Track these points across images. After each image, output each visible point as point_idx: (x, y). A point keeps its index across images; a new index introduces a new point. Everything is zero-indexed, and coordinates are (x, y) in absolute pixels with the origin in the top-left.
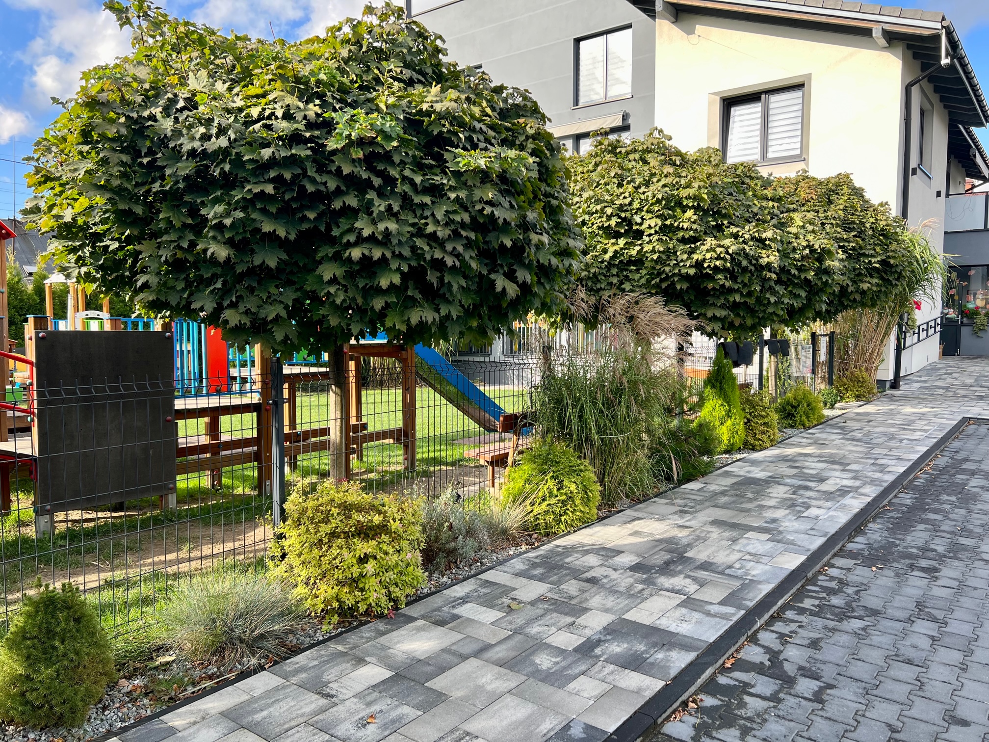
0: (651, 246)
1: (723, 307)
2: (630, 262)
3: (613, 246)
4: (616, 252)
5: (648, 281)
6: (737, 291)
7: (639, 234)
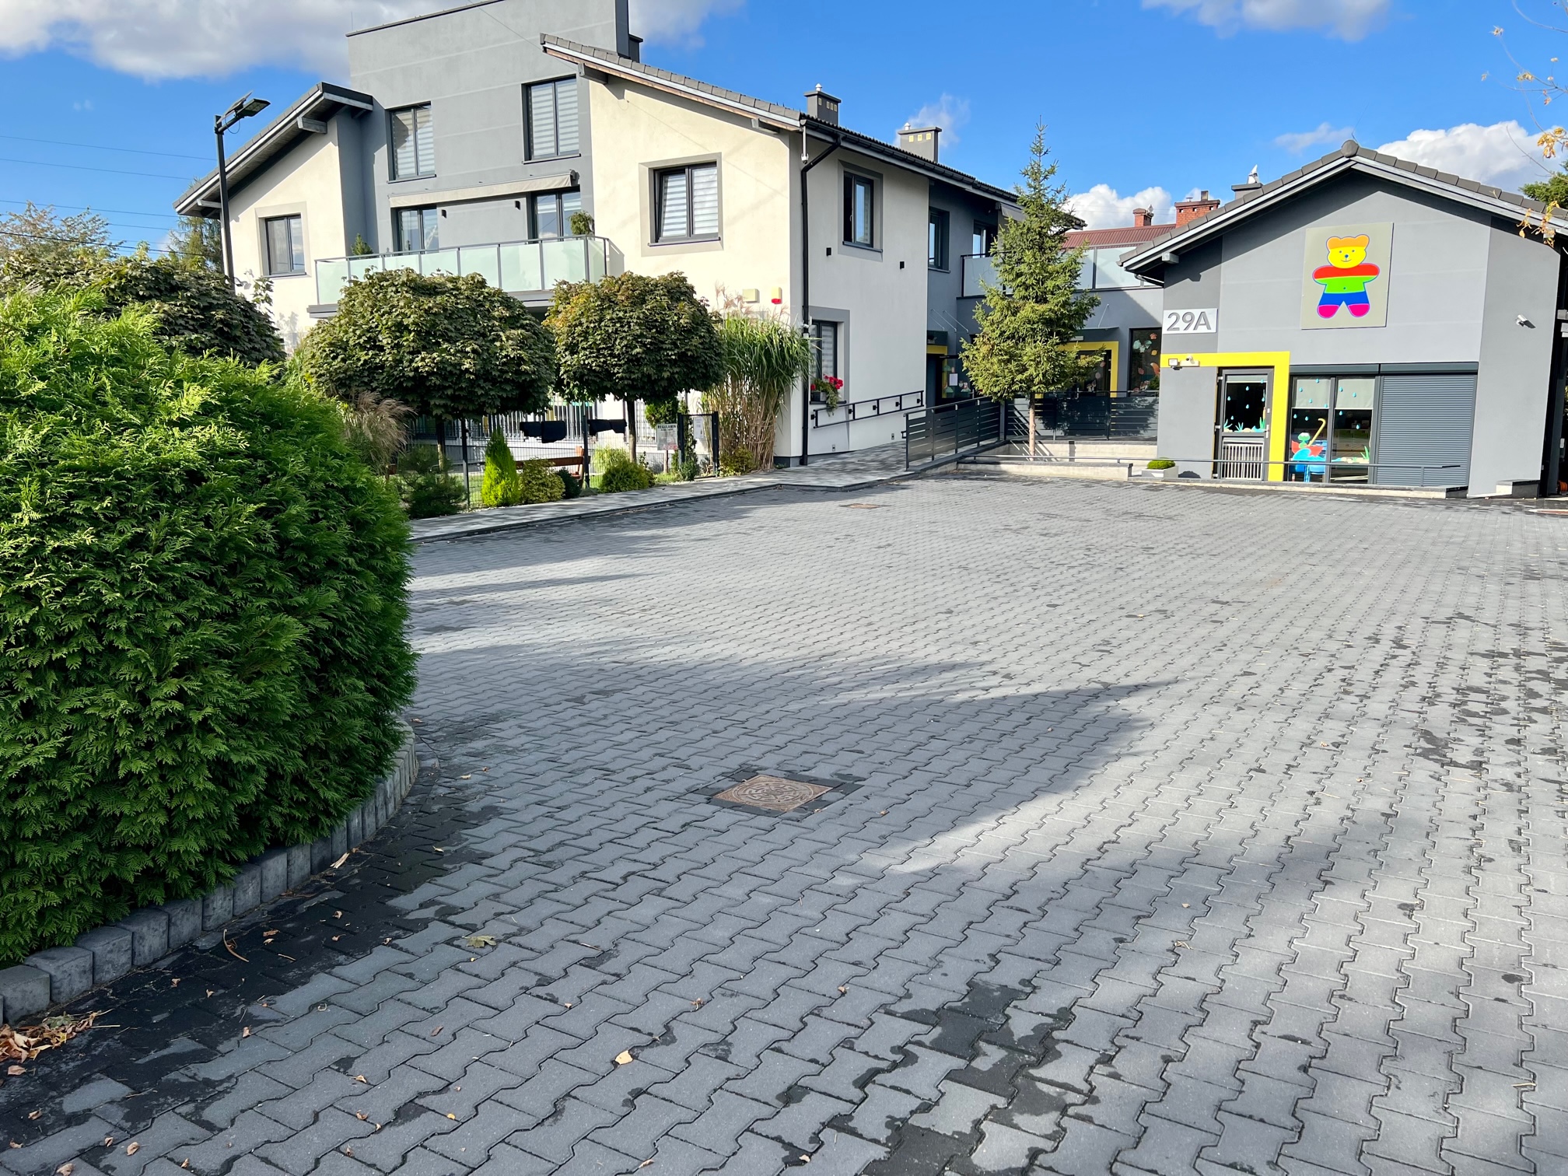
0: (388, 357)
1: (440, 397)
2: (377, 367)
3: (364, 356)
4: (365, 361)
5: (387, 382)
6: (450, 387)
7: (381, 349)
